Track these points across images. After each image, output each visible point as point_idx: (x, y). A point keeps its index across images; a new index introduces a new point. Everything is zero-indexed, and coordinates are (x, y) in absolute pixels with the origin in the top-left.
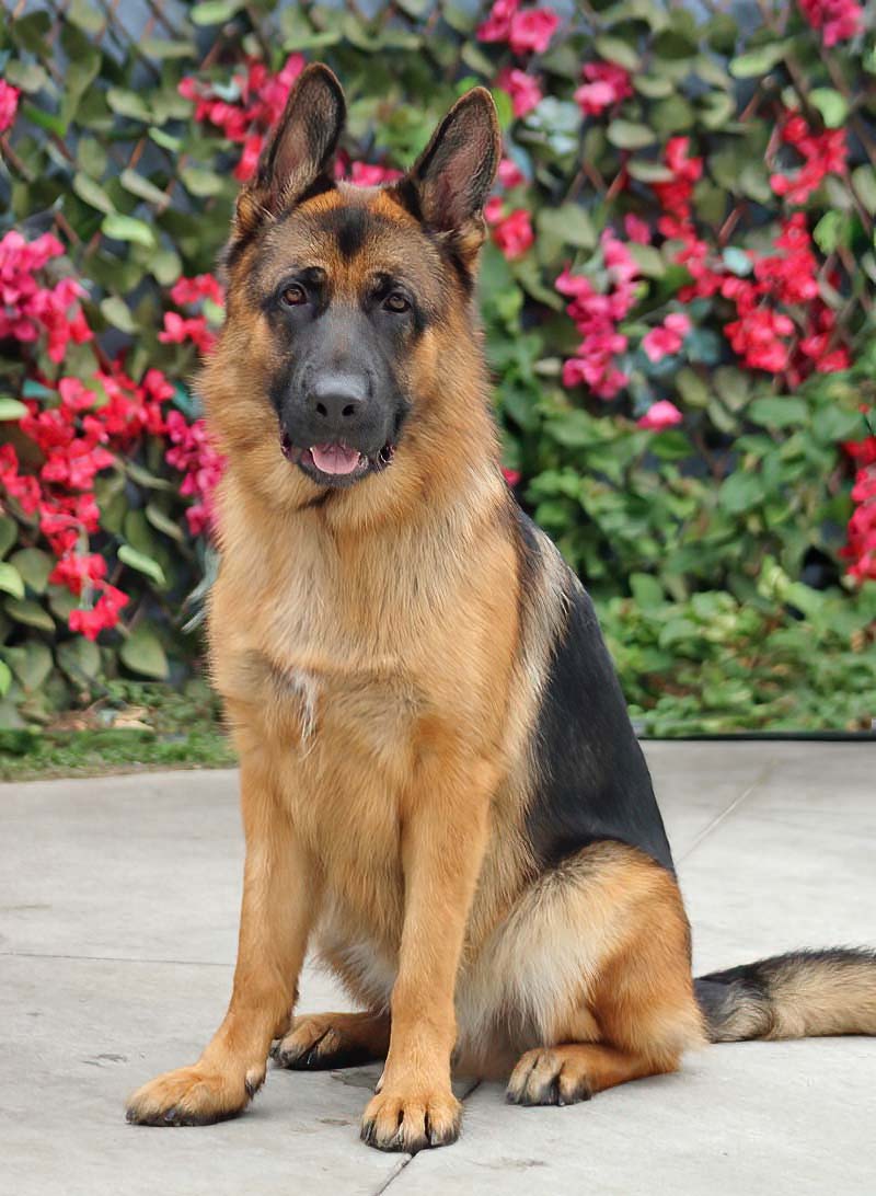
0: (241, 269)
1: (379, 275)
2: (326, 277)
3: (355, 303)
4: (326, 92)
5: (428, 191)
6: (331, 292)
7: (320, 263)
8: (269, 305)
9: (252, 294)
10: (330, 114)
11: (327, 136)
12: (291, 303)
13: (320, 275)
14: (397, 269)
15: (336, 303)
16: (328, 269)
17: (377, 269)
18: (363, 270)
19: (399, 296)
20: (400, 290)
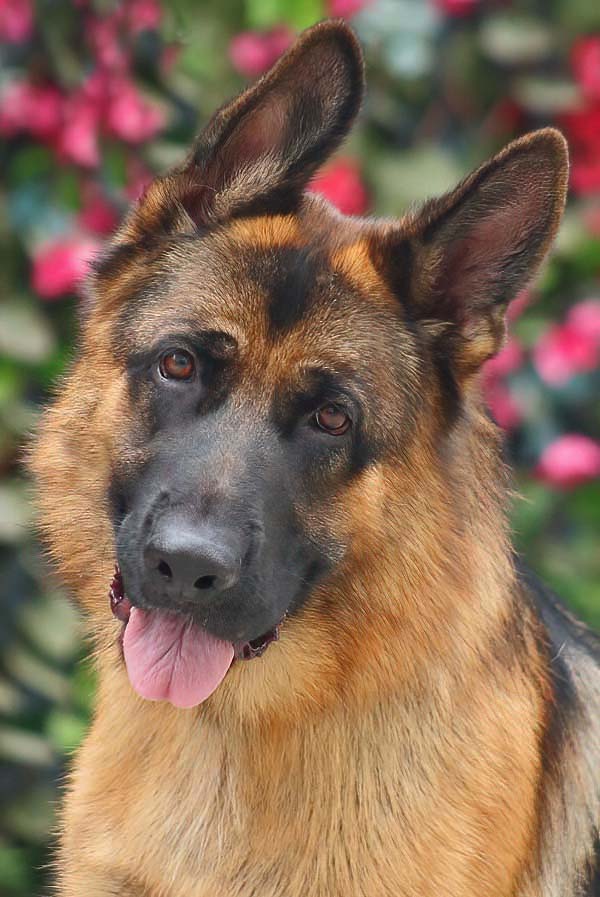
0: (115, 290)
1: (315, 372)
2: (237, 353)
3: (264, 406)
4: (338, 68)
5: (430, 262)
6: (236, 380)
7: (232, 330)
8: (139, 366)
9: (120, 336)
10: (332, 104)
11: (316, 135)
12: (171, 376)
13: (228, 348)
14: (346, 369)
15: (237, 399)
16: (243, 341)
17: (315, 363)
18: (294, 359)
19: (338, 409)
20: (344, 399)
